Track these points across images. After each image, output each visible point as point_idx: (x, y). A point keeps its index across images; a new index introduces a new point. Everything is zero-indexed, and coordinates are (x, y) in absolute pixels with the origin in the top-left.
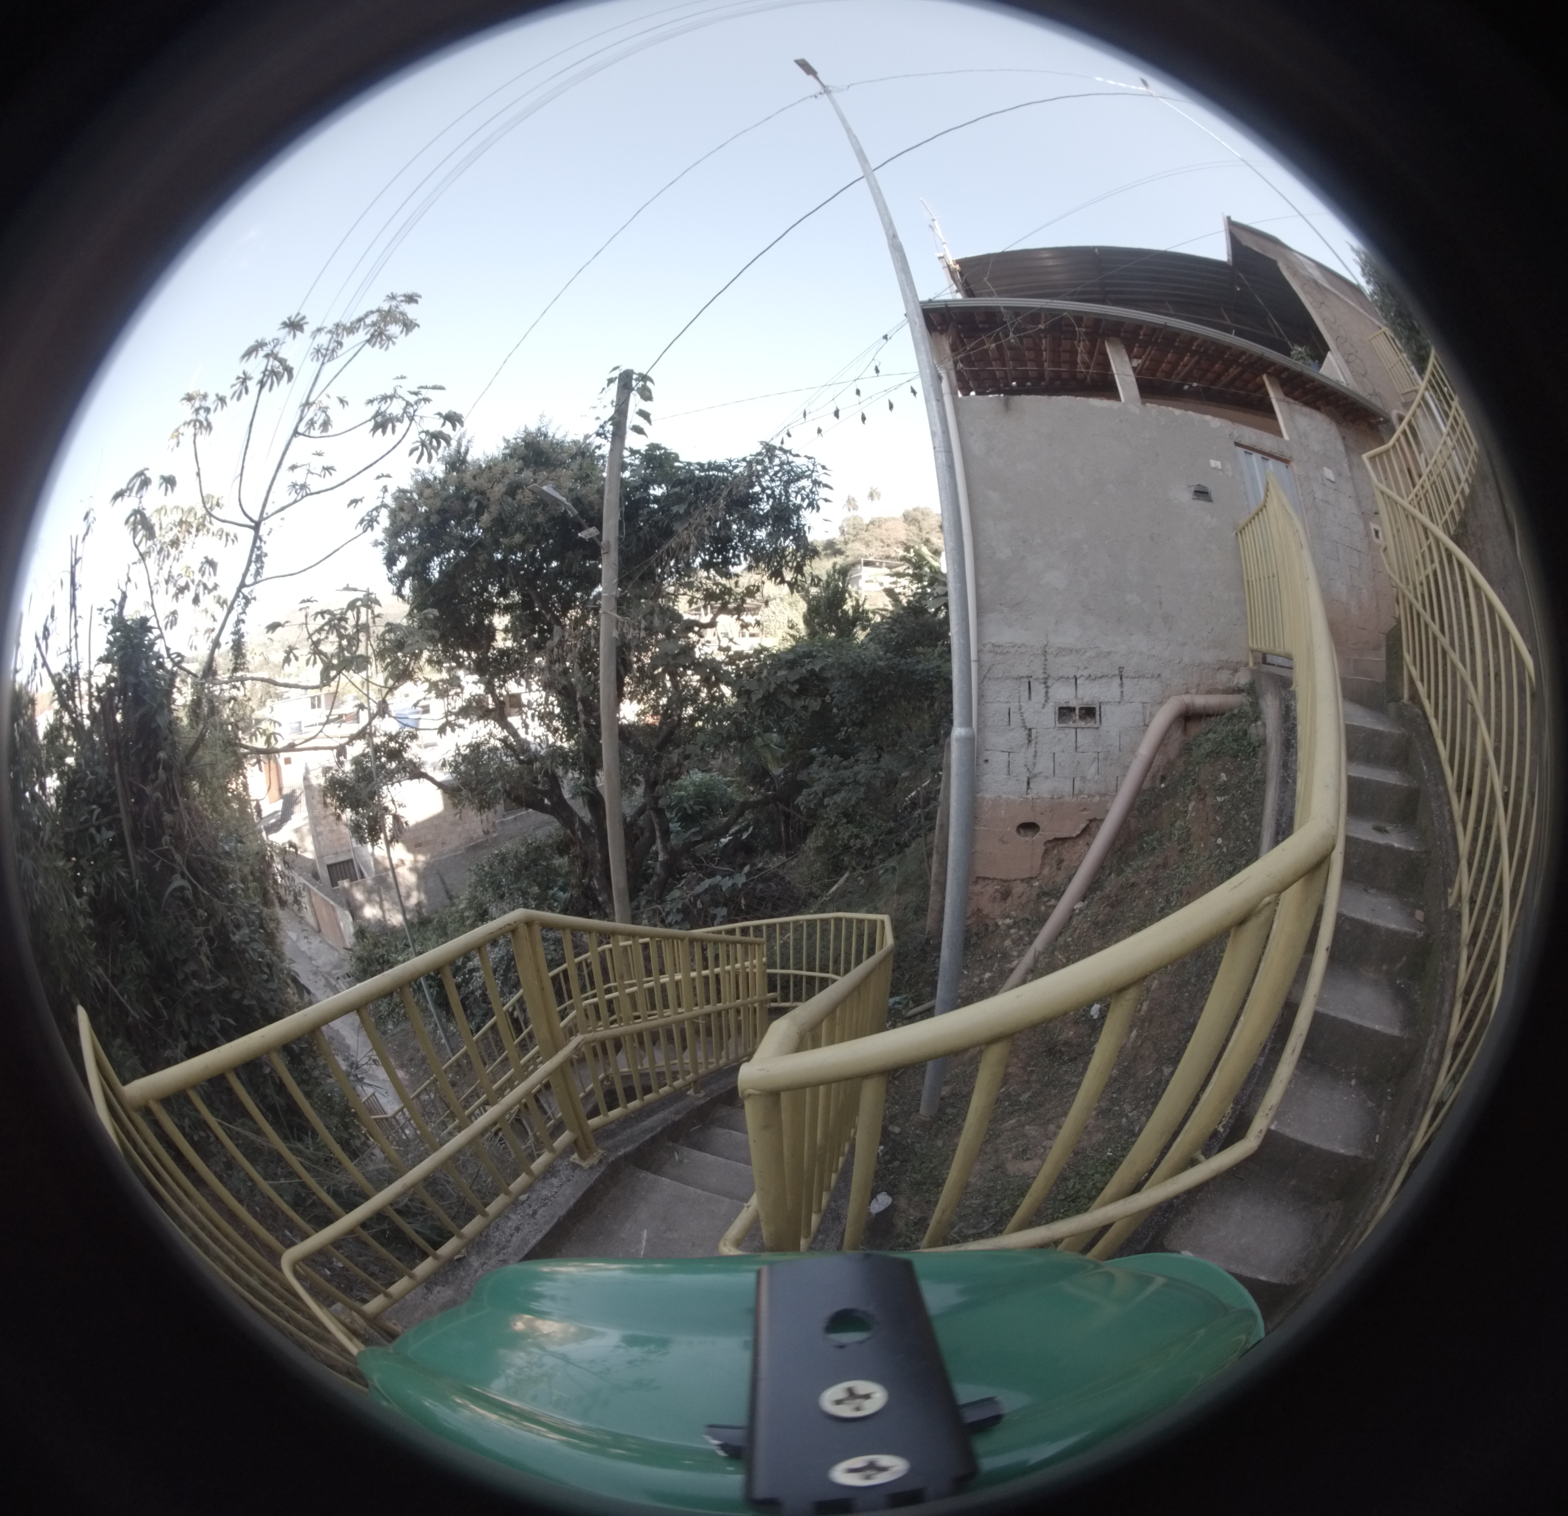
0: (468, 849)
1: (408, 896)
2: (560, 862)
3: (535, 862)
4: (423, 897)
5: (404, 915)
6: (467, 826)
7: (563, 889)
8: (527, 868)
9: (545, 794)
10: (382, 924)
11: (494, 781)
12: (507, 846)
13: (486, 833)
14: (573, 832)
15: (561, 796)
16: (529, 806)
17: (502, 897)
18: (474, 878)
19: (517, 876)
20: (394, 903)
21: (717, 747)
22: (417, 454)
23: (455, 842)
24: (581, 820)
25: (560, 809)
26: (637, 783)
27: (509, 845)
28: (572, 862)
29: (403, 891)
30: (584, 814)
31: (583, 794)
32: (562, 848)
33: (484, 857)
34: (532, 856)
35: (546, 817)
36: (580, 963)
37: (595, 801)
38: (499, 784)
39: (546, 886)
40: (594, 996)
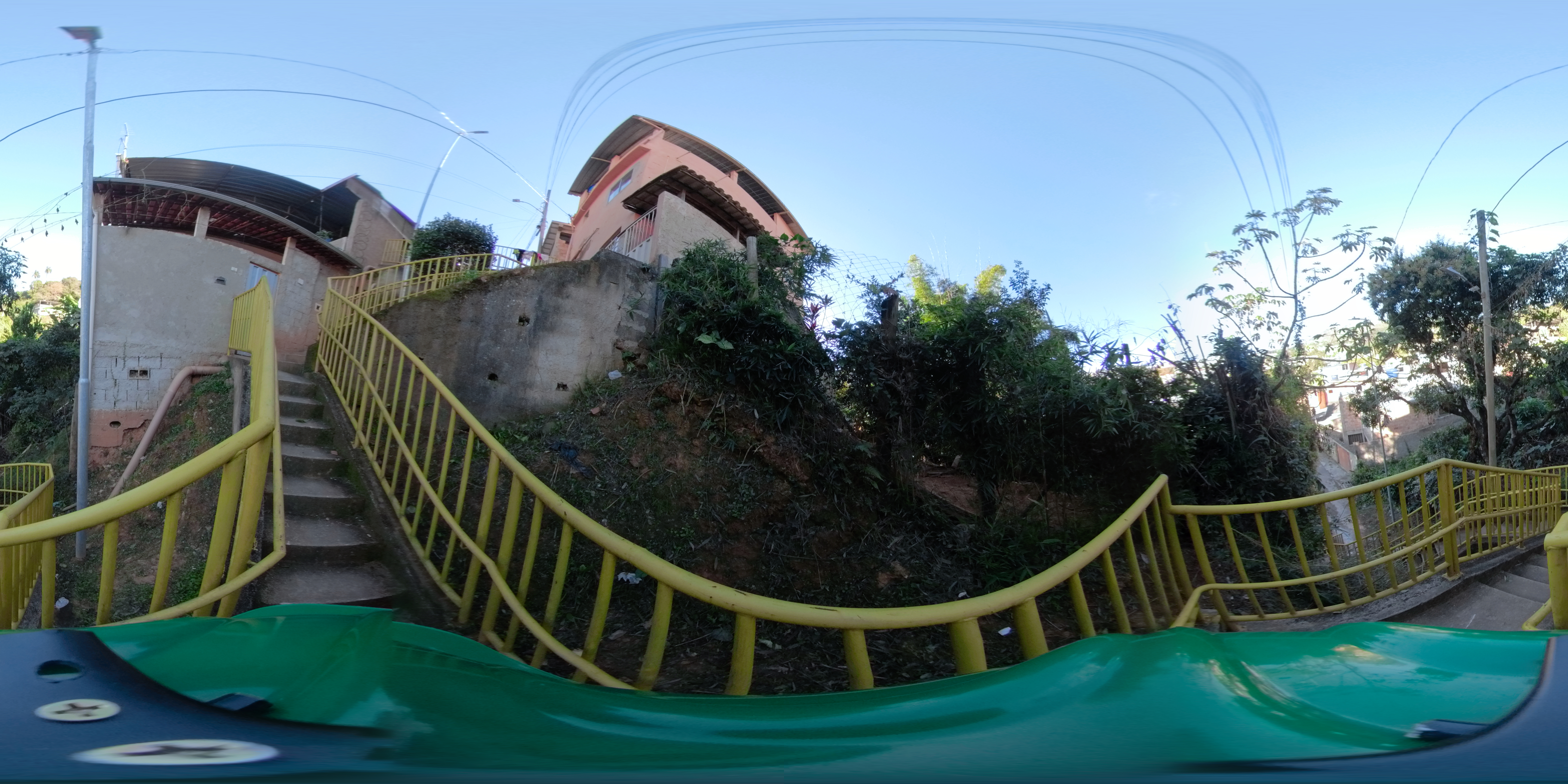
0: (1420, 431)
1: (1388, 450)
2: (1465, 438)
3: (1453, 438)
4: (1396, 451)
5: (1385, 458)
6: (1421, 421)
7: (1465, 450)
8: (1448, 440)
9: (1459, 407)
10: (1373, 463)
11: (1434, 401)
12: (1440, 430)
13: (1430, 424)
14: (1472, 424)
15: (1466, 408)
16: (1451, 412)
17: (1435, 453)
18: (1422, 444)
19: (1444, 443)
20: (1380, 453)
21: (1539, 387)
22: (1374, 258)
23: (1414, 427)
24: (1475, 419)
25: (1466, 414)
26: (1502, 402)
27: (1441, 429)
28: (1470, 438)
29: (1386, 448)
30: (1477, 416)
31: (1477, 407)
32: (1466, 431)
33: (1428, 435)
34: (1451, 435)
35: (1459, 417)
36: (1470, 484)
37: (1483, 411)
38: (1437, 403)
39: (1457, 448)
40: (1475, 499)
